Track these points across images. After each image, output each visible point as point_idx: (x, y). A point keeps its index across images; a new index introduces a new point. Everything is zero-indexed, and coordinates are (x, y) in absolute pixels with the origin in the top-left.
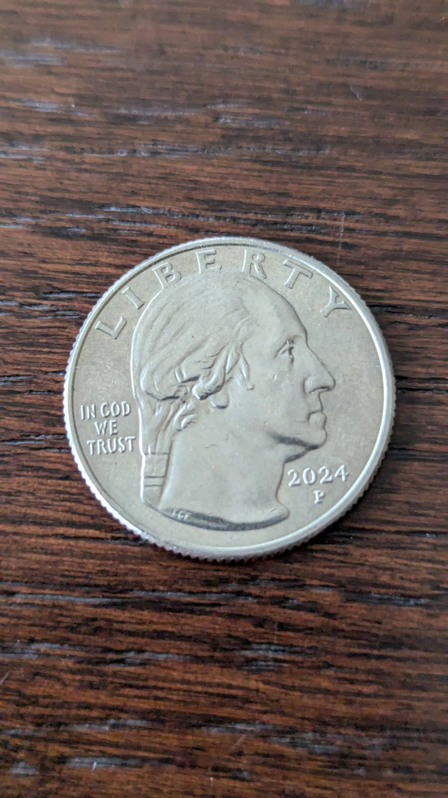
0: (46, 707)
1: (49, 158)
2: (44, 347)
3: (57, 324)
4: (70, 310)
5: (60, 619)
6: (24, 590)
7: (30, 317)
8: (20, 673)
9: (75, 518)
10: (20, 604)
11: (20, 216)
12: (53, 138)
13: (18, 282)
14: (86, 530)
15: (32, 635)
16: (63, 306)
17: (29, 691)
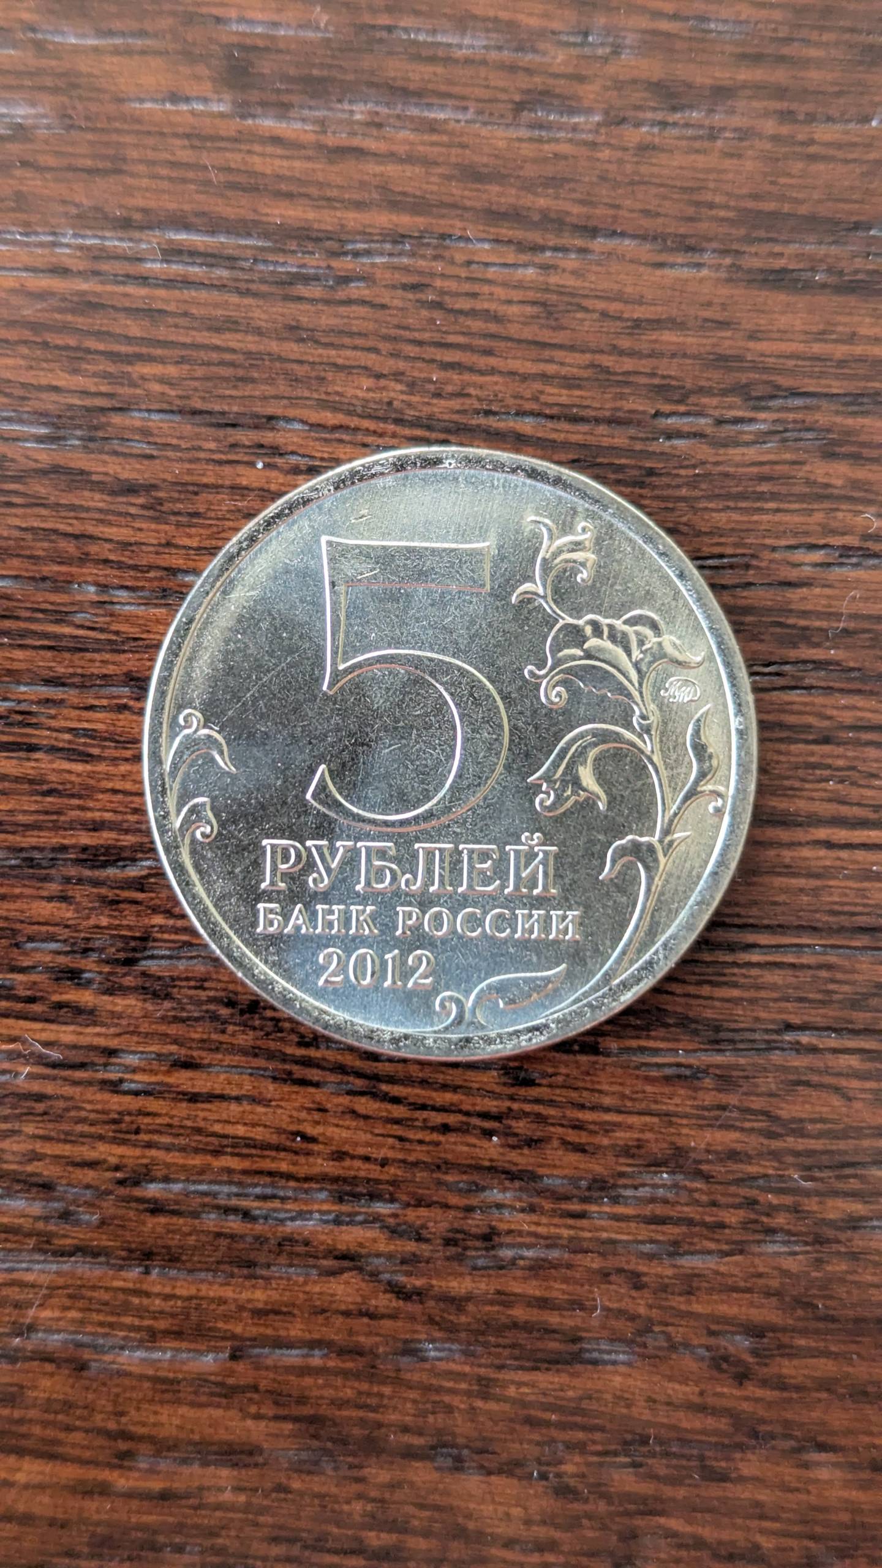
0: (819, 1136)
1: (744, 134)
2: (766, 500)
3: (788, 456)
4: (808, 430)
5: (831, 987)
6: (763, 939)
7: (737, 444)
8: (768, 1083)
9: (845, 810)
10: (758, 965)
11: (702, 250)
12: (748, 92)
13: (709, 379)
14: (866, 833)
15: (784, 1016)
16: (795, 421)
17: (787, 1111)
